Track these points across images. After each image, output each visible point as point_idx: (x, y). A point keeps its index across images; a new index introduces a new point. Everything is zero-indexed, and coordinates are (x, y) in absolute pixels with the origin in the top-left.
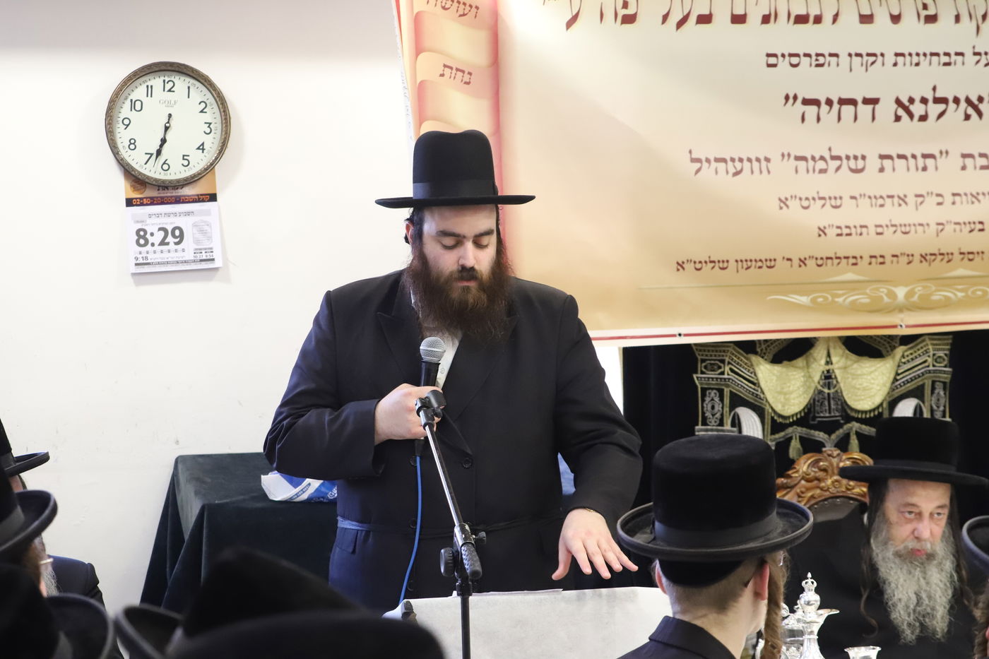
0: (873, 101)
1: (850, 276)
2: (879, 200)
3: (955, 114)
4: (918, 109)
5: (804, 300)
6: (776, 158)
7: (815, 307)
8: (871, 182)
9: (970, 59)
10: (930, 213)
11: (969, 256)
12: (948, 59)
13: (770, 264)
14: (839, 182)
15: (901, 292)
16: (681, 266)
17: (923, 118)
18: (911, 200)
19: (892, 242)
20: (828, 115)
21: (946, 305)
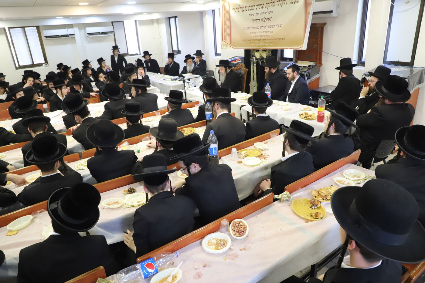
0: (259, 19)
1: (257, 42)
2: (259, 32)
3: (268, 20)
4: (264, 20)
5: (253, 45)
6: (251, 27)
7: (255, 46)
8: (259, 30)
9: (268, 13)
10: (264, 34)
11: (268, 40)
12: (265, 13)
13: (250, 40)
14: (256, 30)
15: (262, 44)
16: (244, 40)
17: (264, 21)
18: (263, 32)
19: (260, 38)
20: (256, 21)
21: (266, 46)
